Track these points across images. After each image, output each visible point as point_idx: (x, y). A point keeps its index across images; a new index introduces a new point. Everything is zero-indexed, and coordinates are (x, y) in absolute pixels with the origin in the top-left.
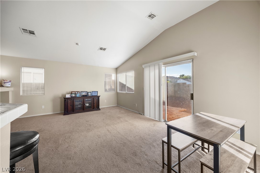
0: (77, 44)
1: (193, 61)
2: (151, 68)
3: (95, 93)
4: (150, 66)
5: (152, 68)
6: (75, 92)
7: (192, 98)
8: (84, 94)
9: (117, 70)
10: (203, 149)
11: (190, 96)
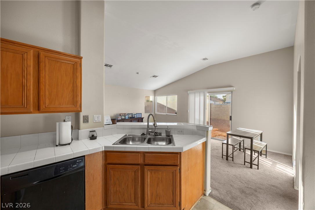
0: (137, 73)
1: (232, 93)
2: (196, 94)
3: (139, 115)
4: (195, 93)
5: (197, 96)
6: (123, 114)
7: (231, 119)
8: (130, 116)
9: (155, 92)
10: (240, 150)
11: (229, 117)
